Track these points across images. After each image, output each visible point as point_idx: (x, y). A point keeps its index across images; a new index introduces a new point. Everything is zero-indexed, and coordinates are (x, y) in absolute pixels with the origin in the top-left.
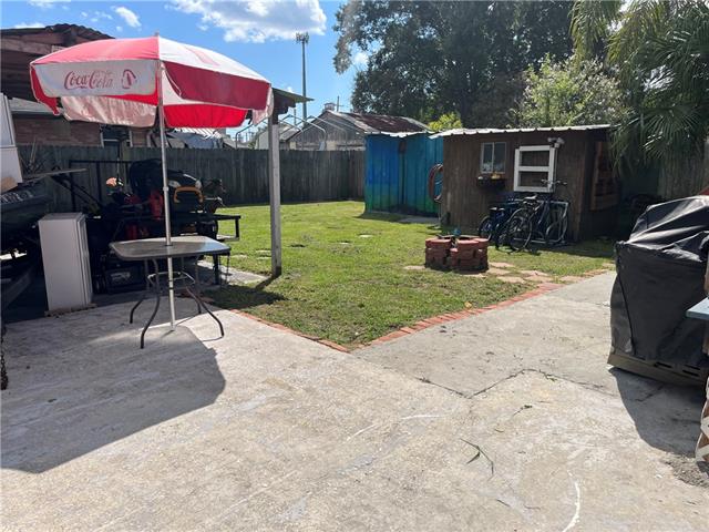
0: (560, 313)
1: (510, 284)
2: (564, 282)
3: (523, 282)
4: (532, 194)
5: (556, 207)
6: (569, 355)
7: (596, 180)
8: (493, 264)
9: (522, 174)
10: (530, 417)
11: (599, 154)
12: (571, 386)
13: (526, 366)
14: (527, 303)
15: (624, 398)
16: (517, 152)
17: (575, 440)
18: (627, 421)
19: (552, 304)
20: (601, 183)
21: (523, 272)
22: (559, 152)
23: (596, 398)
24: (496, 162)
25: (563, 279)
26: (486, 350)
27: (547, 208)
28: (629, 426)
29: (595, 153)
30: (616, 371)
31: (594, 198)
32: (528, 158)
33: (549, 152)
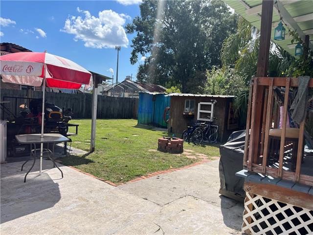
0: (207, 172)
1: (190, 159)
2: (212, 159)
3: (196, 158)
4: (203, 122)
5: (213, 127)
6: (206, 190)
7: (229, 118)
8: (185, 150)
9: (201, 113)
10: (183, 214)
11: (230, 107)
12: (203, 202)
13: (188, 194)
14: (195, 167)
15: (222, 207)
16: (199, 104)
17: (199, 224)
18: (221, 216)
19: (205, 168)
20: (231, 119)
21: (197, 154)
22: (215, 105)
23: (211, 207)
24: (191, 108)
25: (212, 158)
26: (173, 186)
27: (209, 128)
28: (221, 218)
29: (229, 107)
30: (222, 197)
31: (228, 125)
32: (203, 107)
33: (211, 105)
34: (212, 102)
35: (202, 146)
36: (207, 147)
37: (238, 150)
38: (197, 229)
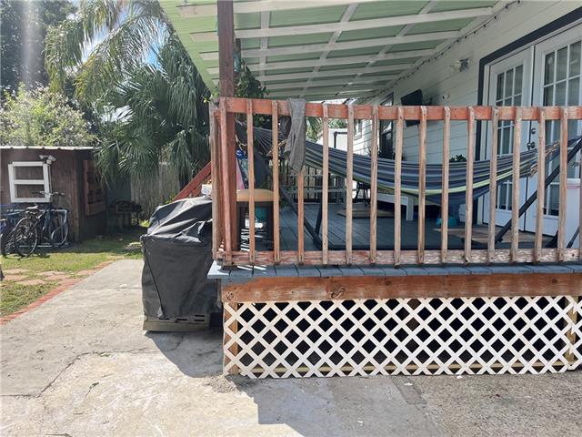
0: (90, 301)
1: (32, 287)
2: (81, 276)
3: (44, 283)
4: (32, 205)
5: (57, 214)
6: (111, 333)
7: (87, 191)
8: (8, 271)
9: (18, 186)
10: (101, 392)
11: (86, 170)
12: (123, 356)
13: (79, 351)
14: (56, 300)
15: (163, 351)
16: (11, 168)
17: (142, 395)
18: (171, 367)
19: (79, 295)
20: (91, 193)
21: (41, 274)
22: (51, 167)
23: (144, 358)
25: (79, 274)
26: (34, 349)
27: (48, 217)
28: (174, 369)
29: (83, 170)
30: (151, 333)
31: (87, 206)
32: (21, 173)
33: (42, 167)
34: (45, 160)
35: (41, 257)
36: (53, 256)
37: (181, 237)
38: (146, 405)
